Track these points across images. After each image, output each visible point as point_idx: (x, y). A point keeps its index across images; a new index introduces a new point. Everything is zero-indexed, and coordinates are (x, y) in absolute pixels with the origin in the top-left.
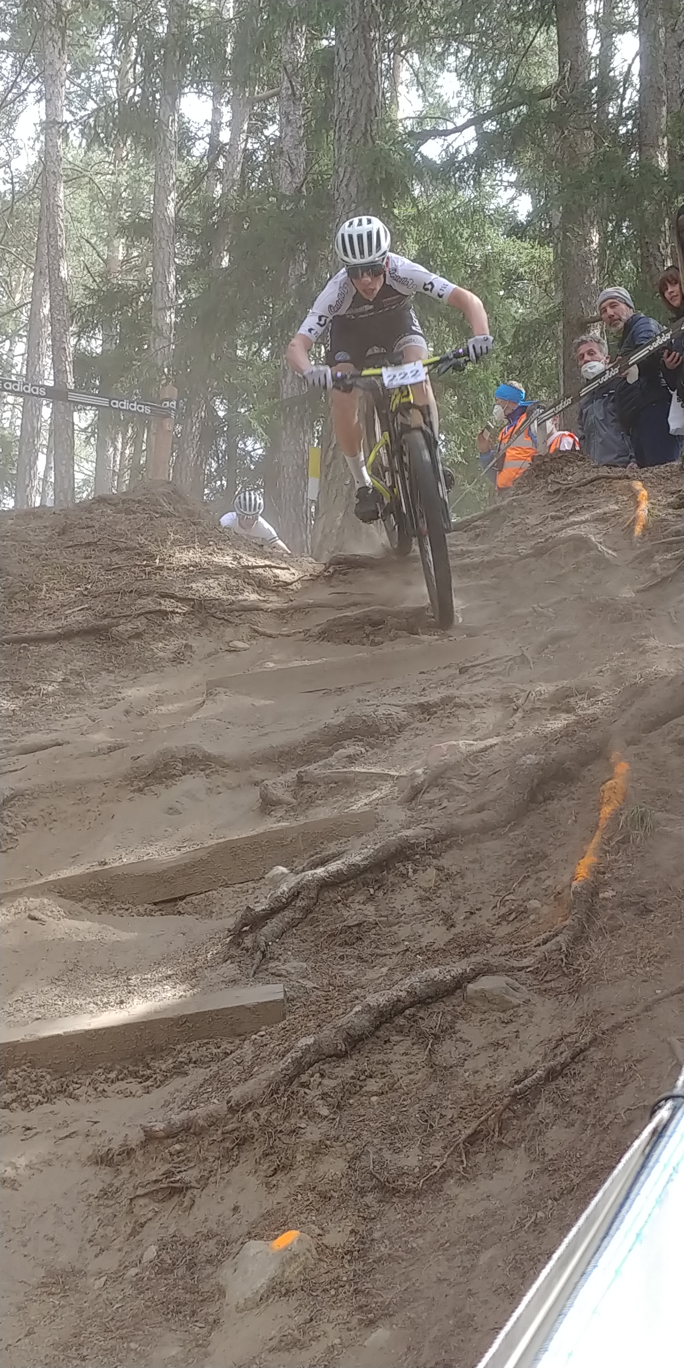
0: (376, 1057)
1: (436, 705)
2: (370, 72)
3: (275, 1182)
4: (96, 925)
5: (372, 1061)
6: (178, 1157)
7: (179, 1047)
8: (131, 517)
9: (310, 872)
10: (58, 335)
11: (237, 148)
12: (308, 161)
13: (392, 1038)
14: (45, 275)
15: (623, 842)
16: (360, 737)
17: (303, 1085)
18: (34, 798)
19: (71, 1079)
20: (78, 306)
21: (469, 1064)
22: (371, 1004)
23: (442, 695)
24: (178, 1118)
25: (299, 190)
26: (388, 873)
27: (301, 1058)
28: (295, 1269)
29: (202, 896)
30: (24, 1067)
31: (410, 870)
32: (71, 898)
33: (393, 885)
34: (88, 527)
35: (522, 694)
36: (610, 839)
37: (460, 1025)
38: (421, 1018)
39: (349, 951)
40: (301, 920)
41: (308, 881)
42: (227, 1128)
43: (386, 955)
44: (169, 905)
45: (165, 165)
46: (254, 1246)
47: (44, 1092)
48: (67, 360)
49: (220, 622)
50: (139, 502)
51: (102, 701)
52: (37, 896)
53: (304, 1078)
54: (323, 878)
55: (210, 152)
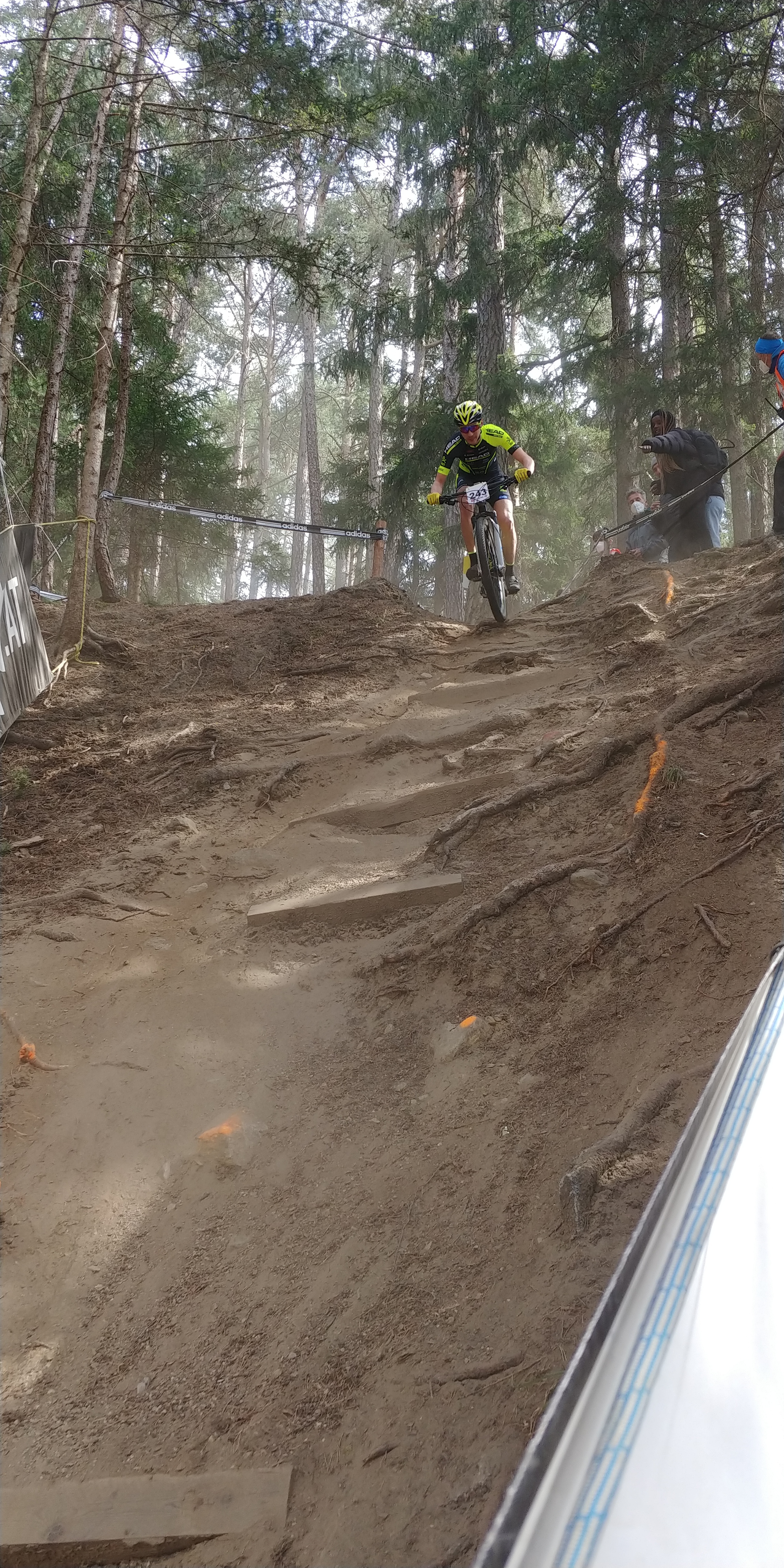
0: (518, 916)
2: (498, 330)
4: (349, 839)
5: (515, 918)
6: (402, 974)
7: (401, 910)
9: (474, 809)
10: (314, 492)
11: (418, 376)
12: (462, 384)
13: (527, 905)
15: (664, 789)
16: (501, 729)
17: (475, 932)
18: (310, 766)
19: (339, 928)
20: (325, 476)
21: (574, 921)
22: (514, 886)
23: (551, 703)
24: (402, 951)
26: (521, 809)
27: (474, 916)
28: (475, 1039)
29: (409, 823)
31: (534, 807)
33: (525, 814)
34: (335, 607)
35: (599, 701)
36: (656, 787)
37: (569, 898)
38: (544, 894)
40: (468, 837)
41: (473, 814)
42: (431, 957)
43: (521, 857)
44: (390, 829)
45: (376, 388)
46: (450, 1025)
47: (323, 936)
48: (319, 507)
49: (415, 660)
50: (366, 592)
52: (315, 823)
53: (476, 928)
54: (482, 812)
55: (402, 379)
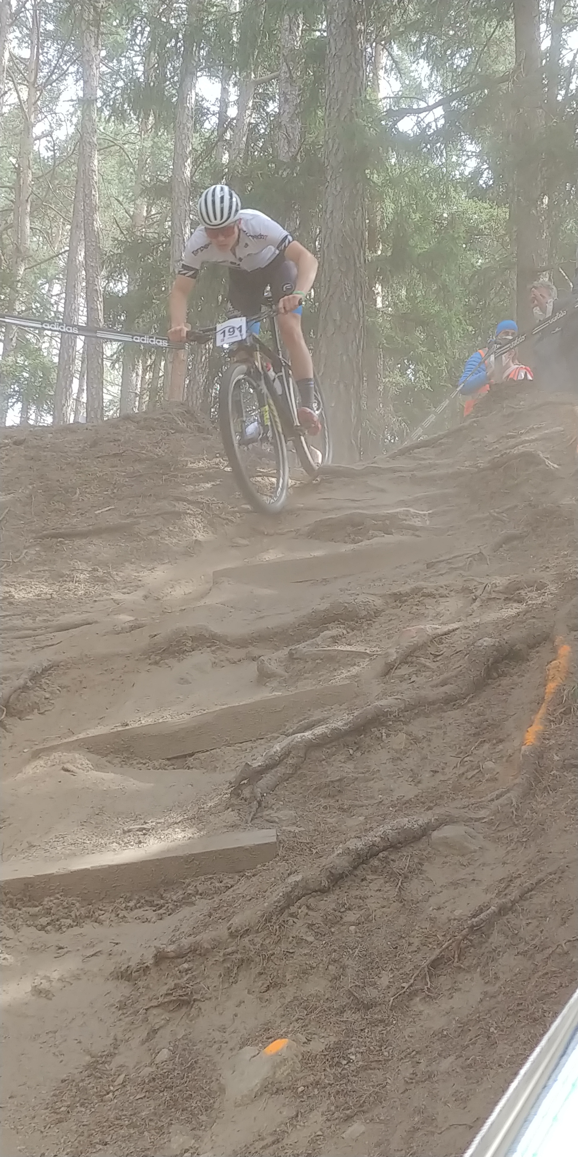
0: (354, 893)
1: (407, 594)
2: (356, 59)
3: (268, 997)
4: (119, 776)
5: (350, 896)
6: (187, 974)
7: (187, 881)
8: (150, 432)
9: (299, 735)
10: (91, 279)
11: (243, 123)
12: (303, 135)
13: (368, 877)
14: (81, 227)
15: (564, 713)
16: (342, 621)
17: (292, 915)
18: (68, 668)
19: (97, 906)
20: (108, 254)
21: (434, 901)
22: (351, 848)
23: (412, 586)
24: (186, 942)
25: (294, 158)
26: (365, 737)
27: (291, 892)
28: (284, 1071)
29: (208, 753)
30: (58, 896)
31: (384, 734)
32: (97, 754)
33: (369, 746)
34: (115, 440)
35: (480, 586)
36: (555, 710)
37: (426, 866)
38: (392, 860)
39: (332, 802)
40: (291, 776)
41: (297, 742)
42: (227, 950)
43: (362, 806)
44: (180, 760)
45: (183, 136)
46: (249, 1051)
47: (74, 917)
48: (98, 300)
49: (225, 522)
50: (158, 420)
51: (125, 588)
52: (70, 751)
53: (293, 909)
54: (310, 740)
55: (220, 124)
